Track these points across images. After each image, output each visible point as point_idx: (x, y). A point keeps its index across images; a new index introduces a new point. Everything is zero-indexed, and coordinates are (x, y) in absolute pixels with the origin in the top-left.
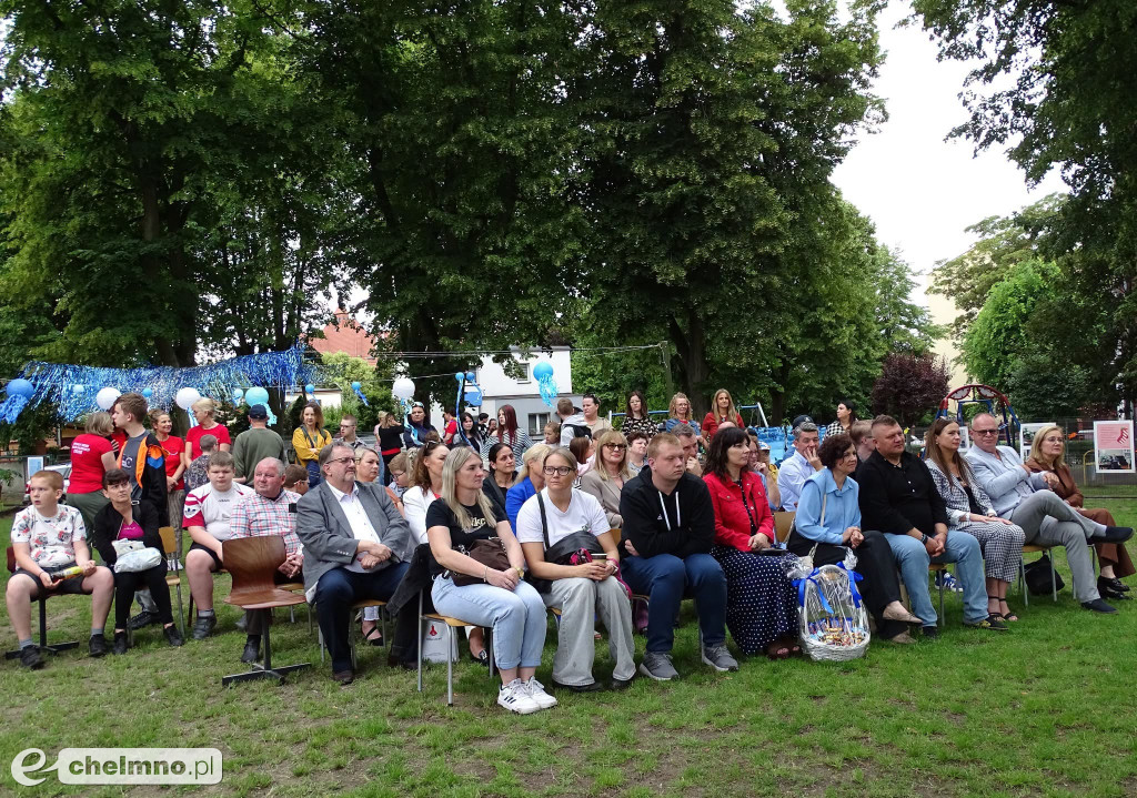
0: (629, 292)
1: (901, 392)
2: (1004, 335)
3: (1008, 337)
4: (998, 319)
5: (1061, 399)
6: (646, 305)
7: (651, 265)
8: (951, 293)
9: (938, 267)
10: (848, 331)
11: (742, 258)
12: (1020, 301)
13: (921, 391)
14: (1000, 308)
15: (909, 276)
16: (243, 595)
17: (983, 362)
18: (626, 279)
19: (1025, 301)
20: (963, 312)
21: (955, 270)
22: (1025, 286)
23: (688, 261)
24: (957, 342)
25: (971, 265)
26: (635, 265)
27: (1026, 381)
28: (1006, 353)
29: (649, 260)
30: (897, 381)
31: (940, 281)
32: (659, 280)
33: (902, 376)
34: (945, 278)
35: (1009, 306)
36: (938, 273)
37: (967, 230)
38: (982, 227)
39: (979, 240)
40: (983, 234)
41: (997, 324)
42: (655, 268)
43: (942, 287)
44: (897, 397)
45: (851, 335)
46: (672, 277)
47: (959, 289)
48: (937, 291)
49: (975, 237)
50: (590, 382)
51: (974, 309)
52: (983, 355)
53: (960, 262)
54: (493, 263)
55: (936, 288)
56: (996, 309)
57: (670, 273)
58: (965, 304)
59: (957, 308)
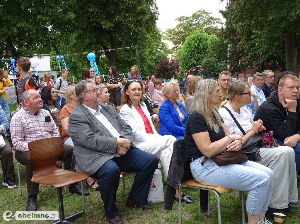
0: (90, 32)
1: (165, 70)
2: (190, 52)
3: (191, 53)
4: (188, 48)
5: (216, 72)
6: (97, 37)
7: (100, 21)
8: (171, 40)
9: (167, 31)
10: (148, 50)
11: (133, 20)
12: (195, 42)
13: (172, 70)
14: (189, 44)
15: (161, 33)
16: (41, 175)
17: (184, 61)
18: (90, 27)
19: (196, 42)
20: (174, 46)
21: (172, 32)
22: (196, 37)
23: (114, 20)
24: (173, 55)
25: (177, 31)
26: (94, 22)
27: (205, 66)
28: (191, 58)
29: (99, 20)
30: (164, 66)
31: (168, 35)
32: (104, 27)
33: (165, 65)
34: (169, 35)
35: (192, 44)
36: (168, 33)
37: (176, 20)
38: (180, 19)
39: (180, 23)
40: (180, 22)
41: (188, 49)
42: (102, 23)
43: (168, 38)
44: (164, 71)
45: (148, 51)
46: (109, 26)
47: (174, 38)
48: (167, 39)
49: (178, 22)
50: (56, 67)
51: (178, 45)
52: (184, 59)
53: (174, 30)
54: (40, 19)
55: (167, 38)
56: (188, 44)
57: (108, 25)
58: (175, 43)
59: (173, 44)
